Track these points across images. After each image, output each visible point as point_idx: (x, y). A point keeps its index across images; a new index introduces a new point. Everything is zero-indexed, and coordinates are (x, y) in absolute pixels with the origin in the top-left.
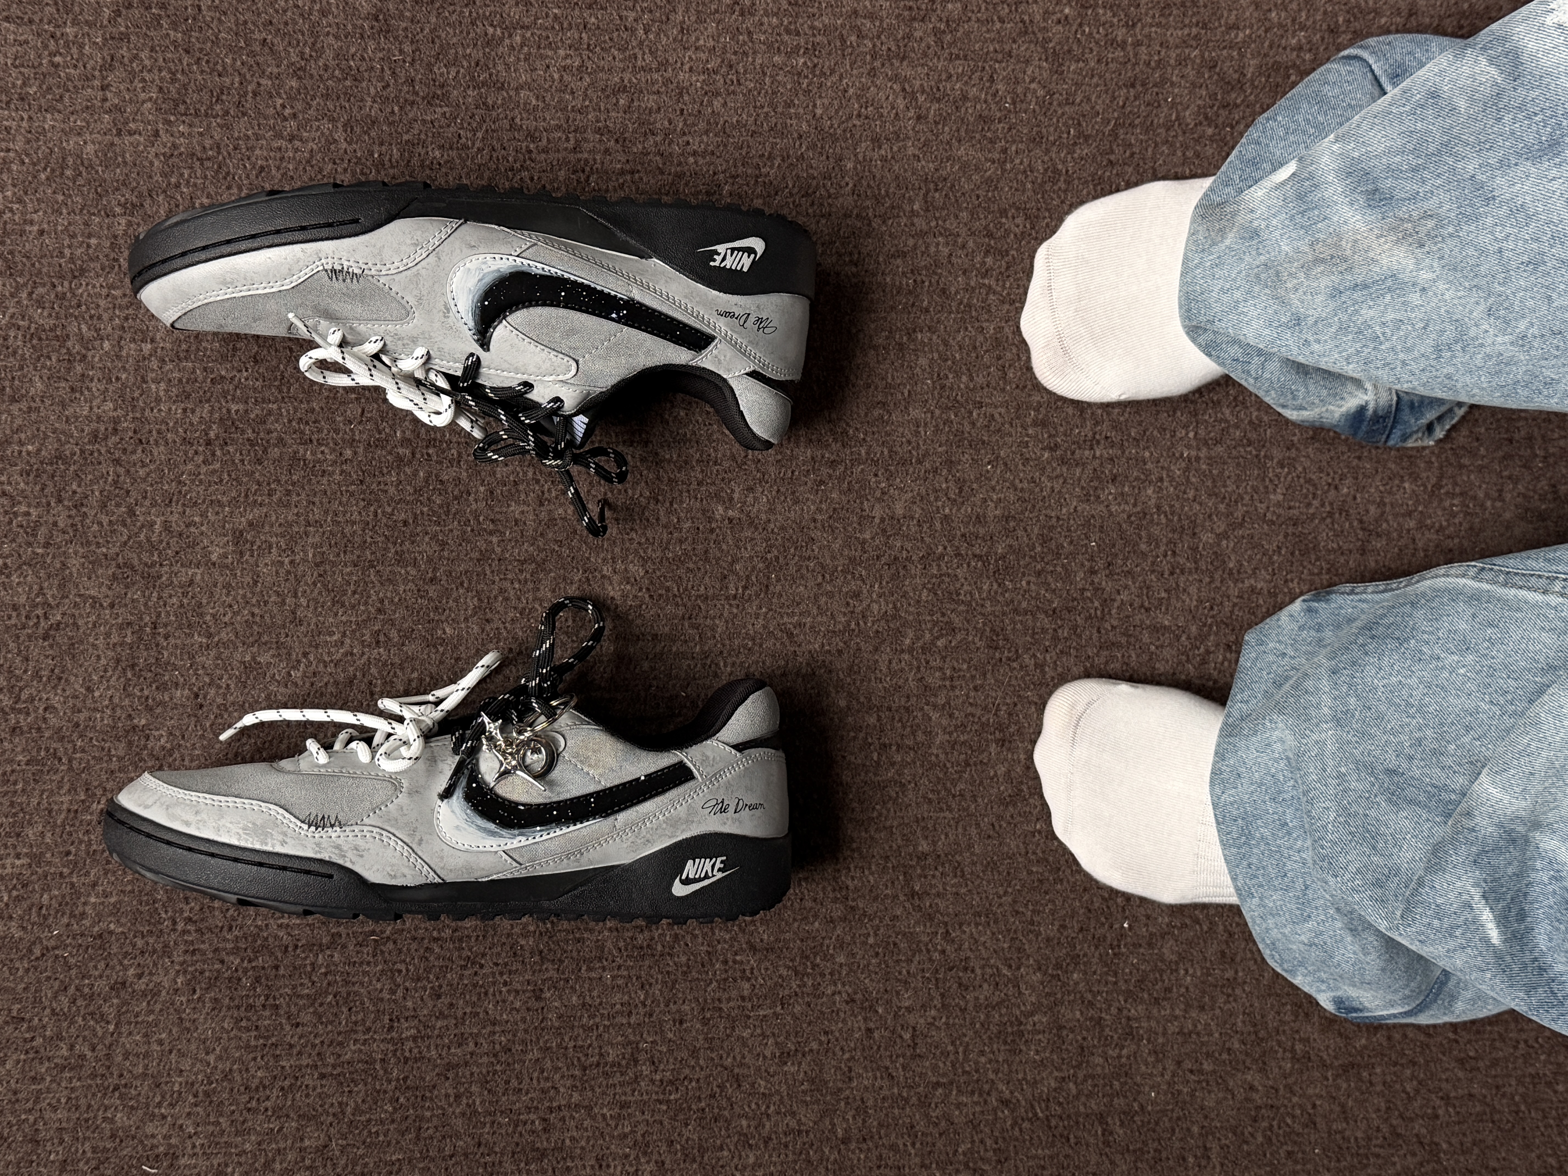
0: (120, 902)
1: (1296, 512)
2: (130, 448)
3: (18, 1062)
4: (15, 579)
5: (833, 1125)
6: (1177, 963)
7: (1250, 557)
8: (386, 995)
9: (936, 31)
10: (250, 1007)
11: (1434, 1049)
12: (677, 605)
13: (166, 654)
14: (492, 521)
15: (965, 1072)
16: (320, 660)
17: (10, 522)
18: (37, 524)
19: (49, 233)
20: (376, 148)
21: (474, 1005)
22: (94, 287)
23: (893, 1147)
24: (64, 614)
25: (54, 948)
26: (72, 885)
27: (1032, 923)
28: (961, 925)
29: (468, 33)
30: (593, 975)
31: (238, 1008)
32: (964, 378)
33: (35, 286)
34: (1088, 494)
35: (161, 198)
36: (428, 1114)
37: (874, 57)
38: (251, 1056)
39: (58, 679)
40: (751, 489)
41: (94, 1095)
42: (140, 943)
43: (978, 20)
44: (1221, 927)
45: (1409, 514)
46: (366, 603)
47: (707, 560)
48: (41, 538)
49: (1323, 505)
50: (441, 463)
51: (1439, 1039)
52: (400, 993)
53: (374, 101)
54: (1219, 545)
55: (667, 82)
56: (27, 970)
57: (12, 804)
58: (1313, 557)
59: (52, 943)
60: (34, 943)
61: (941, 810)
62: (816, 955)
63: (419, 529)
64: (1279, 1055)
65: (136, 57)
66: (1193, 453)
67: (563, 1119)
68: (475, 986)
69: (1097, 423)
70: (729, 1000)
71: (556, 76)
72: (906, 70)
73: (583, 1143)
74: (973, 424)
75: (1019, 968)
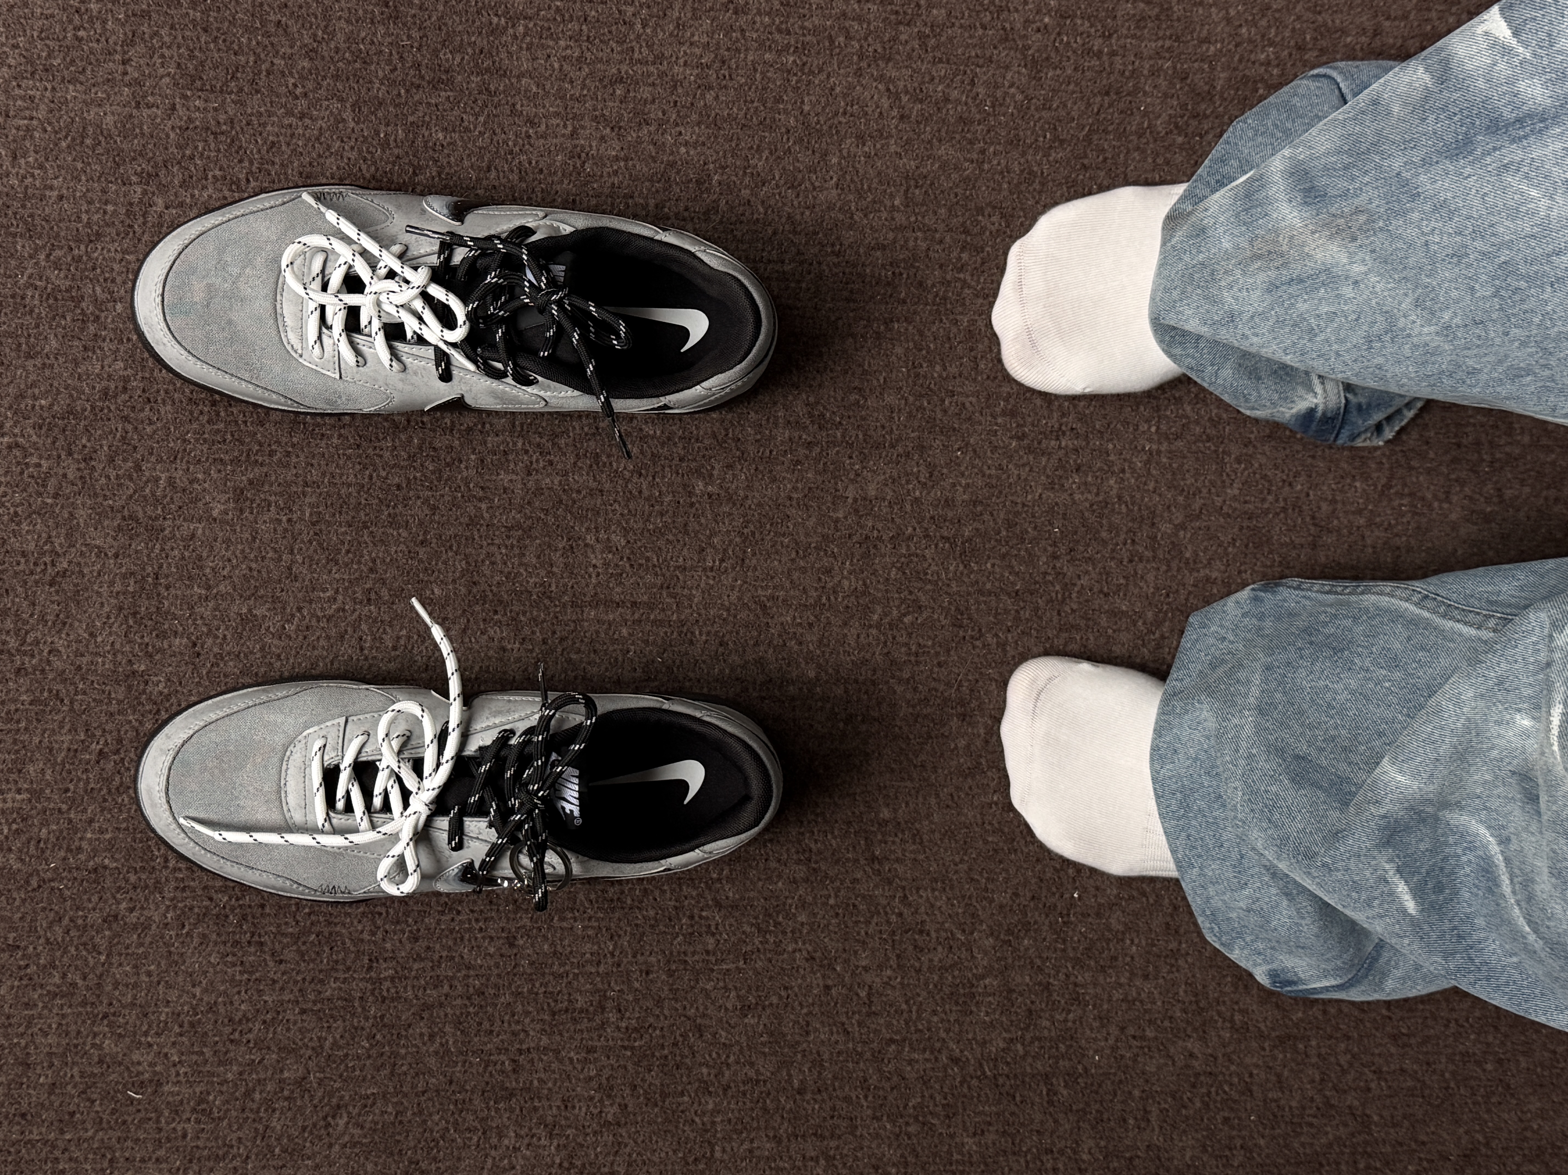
0: (114, 838)
1: (1251, 506)
2: (139, 406)
3: (12, 988)
4: (25, 527)
5: (789, 1075)
6: (1123, 933)
7: (1206, 548)
8: (366, 936)
9: (921, 36)
10: (236, 943)
11: (1368, 1025)
12: (656, 574)
13: (166, 603)
14: (482, 488)
15: (918, 1031)
16: (313, 615)
17: (22, 473)
18: (48, 475)
19: (68, 199)
20: (382, 128)
21: (450, 949)
22: (109, 251)
23: (847, 1099)
24: (70, 562)
25: (50, 880)
26: (70, 821)
27: (986, 890)
28: (918, 889)
29: (474, 22)
30: (565, 924)
31: (225, 943)
32: (938, 368)
33: (52, 249)
34: (1053, 483)
35: (175, 170)
36: (403, 1051)
37: (861, 58)
38: (236, 990)
39: (62, 624)
40: (730, 466)
41: (84, 1022)
42: (133, 878)
43: (961, 26)
44: (1167, 901)
45: (1359, 512)
46: (359, 563)
47: (686, 533)
48: (50, 489)
49: (1277, 501)
50: (434, 431)
51: (1373, 1015)
52: (380, 935)
53: (382, 84)
54: (1176, 535)
55: (662, 75)
56: (24, 901)
57: (15, 742)
58: (1266, 549)
59: (49, 875)
60: (31, 875)
61: (903, 779)
62: (778, 913)
63: (411, 493)
64: (1219, 1024)
65: (156, 34)
66: (1154, 447)
67: (532, 1061)
68: (451, 931)
69: (1063, 415)
70: (694, 953)
71: (556, 65)
72: (891, 72)
73: (550, 1085)
74: (945, 411)
75: (972, 933)
